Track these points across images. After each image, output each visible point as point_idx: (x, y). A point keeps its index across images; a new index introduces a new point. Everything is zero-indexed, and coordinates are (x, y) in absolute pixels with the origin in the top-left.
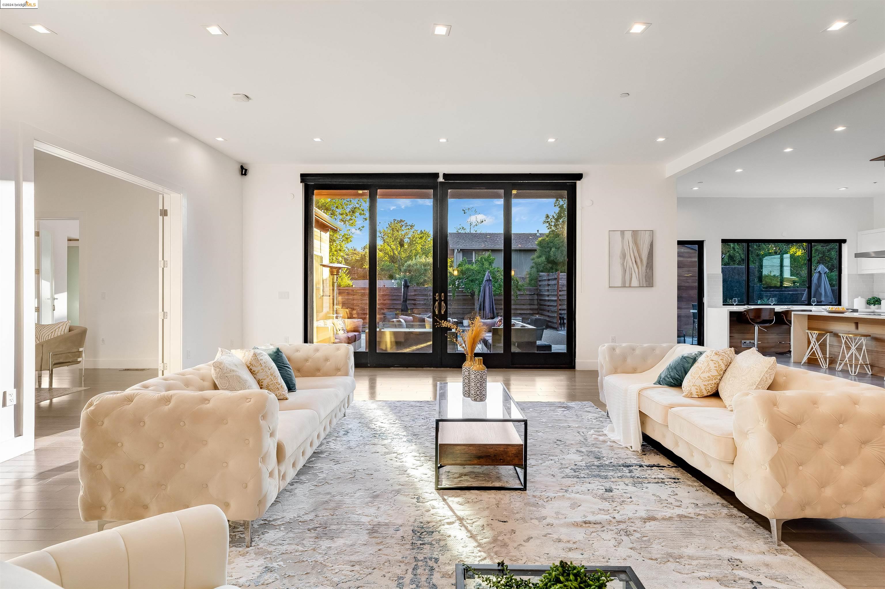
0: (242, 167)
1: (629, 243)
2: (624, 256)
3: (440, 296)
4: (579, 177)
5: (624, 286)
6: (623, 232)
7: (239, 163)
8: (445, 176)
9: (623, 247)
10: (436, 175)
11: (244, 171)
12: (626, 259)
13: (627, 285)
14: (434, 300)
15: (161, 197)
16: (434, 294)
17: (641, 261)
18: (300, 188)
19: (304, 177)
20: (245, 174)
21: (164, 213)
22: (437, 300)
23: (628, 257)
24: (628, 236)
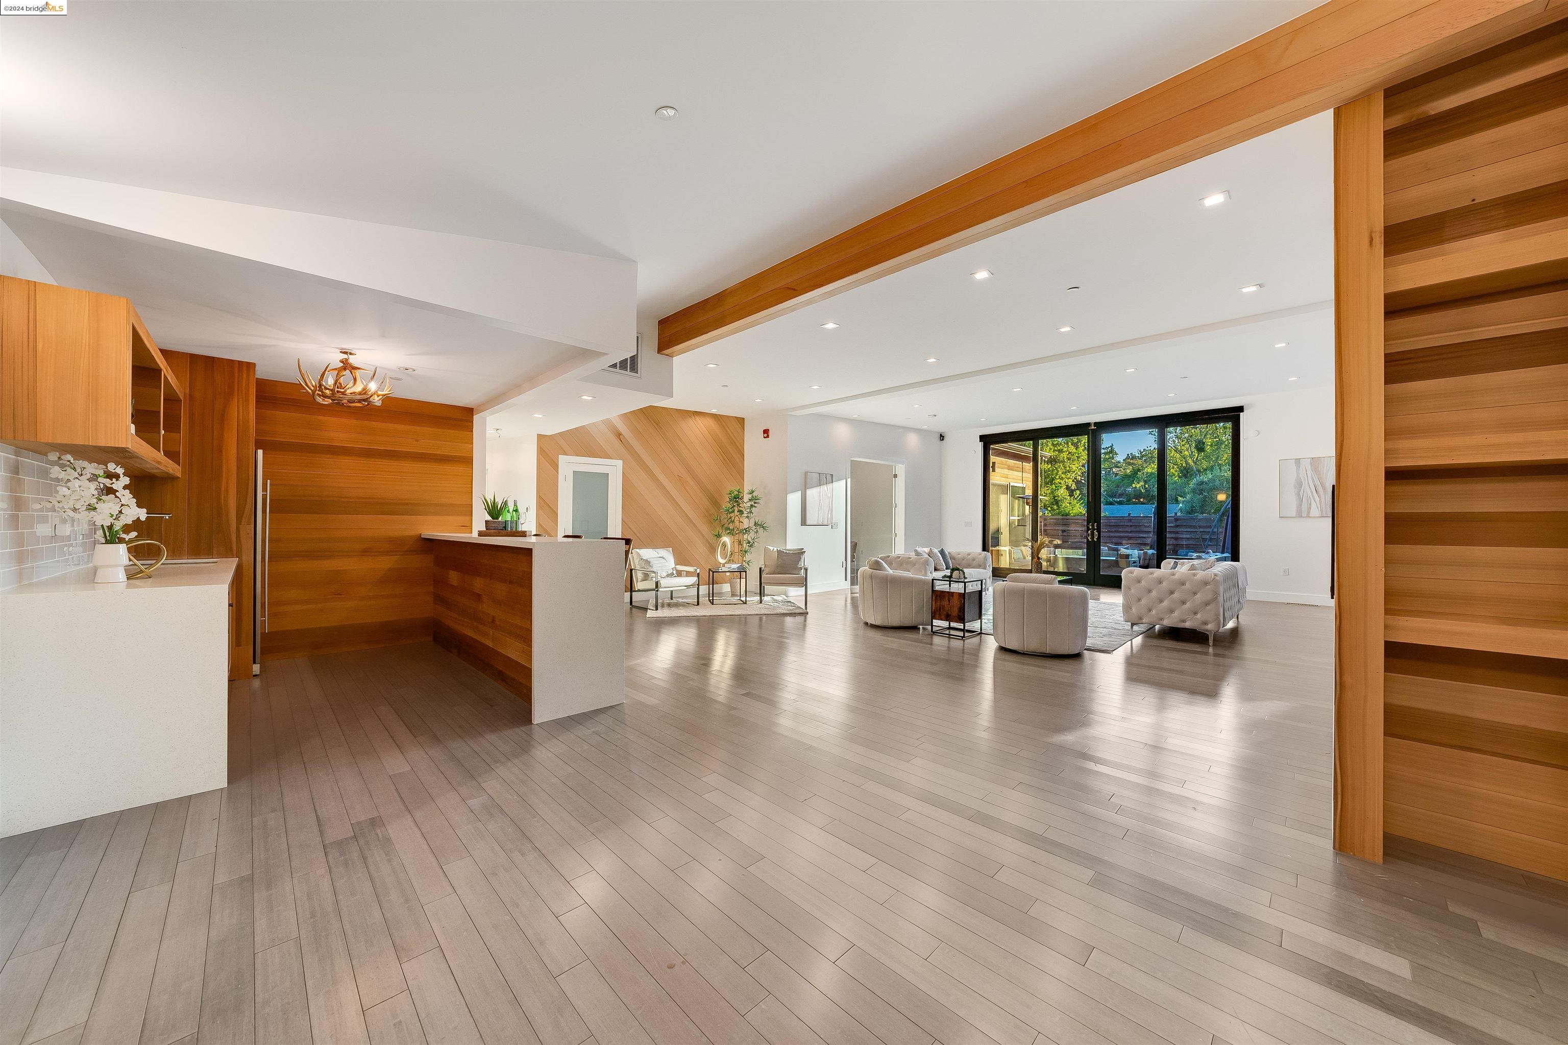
0: (941, 435)
1: (1306, 471)
2: (1299, 484)
3: (1093, 526)
4: (1241, 409)
5: (1299, 515)
6: (1298, 461)
7: (939, 433)
8: (1096, 424)
9: (1298, 476)
10: (1089, 424)
11: (942, 437)
12: (1303, 488)
13: (1304, 514)
14: (1088, 529)
15: (894, 467)
16: (1088, 524)
17: (1324, 489)
18: (980, 446)
19: (983, 438)
20: (943, 440)
21: (895, 476)
22: (1091, 529)
23: (1305, 485)
24: (1306, 464)
